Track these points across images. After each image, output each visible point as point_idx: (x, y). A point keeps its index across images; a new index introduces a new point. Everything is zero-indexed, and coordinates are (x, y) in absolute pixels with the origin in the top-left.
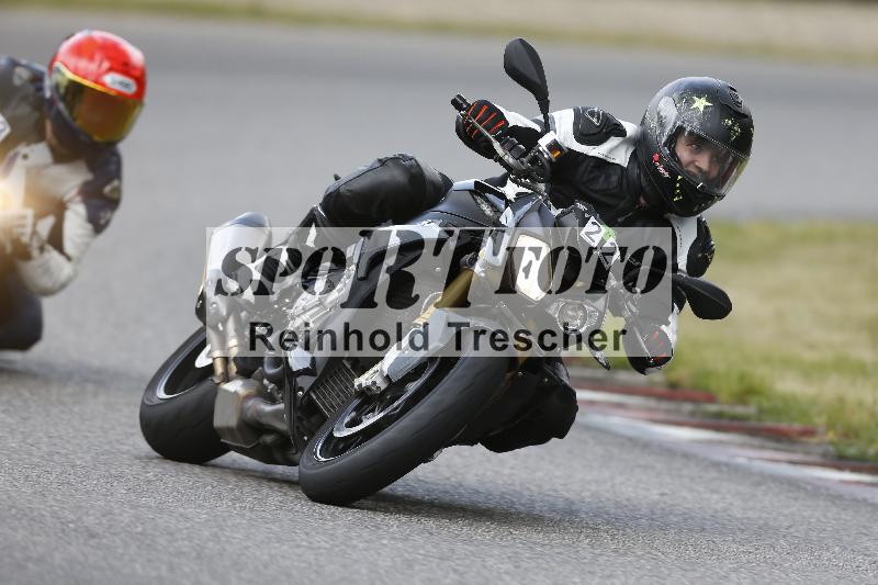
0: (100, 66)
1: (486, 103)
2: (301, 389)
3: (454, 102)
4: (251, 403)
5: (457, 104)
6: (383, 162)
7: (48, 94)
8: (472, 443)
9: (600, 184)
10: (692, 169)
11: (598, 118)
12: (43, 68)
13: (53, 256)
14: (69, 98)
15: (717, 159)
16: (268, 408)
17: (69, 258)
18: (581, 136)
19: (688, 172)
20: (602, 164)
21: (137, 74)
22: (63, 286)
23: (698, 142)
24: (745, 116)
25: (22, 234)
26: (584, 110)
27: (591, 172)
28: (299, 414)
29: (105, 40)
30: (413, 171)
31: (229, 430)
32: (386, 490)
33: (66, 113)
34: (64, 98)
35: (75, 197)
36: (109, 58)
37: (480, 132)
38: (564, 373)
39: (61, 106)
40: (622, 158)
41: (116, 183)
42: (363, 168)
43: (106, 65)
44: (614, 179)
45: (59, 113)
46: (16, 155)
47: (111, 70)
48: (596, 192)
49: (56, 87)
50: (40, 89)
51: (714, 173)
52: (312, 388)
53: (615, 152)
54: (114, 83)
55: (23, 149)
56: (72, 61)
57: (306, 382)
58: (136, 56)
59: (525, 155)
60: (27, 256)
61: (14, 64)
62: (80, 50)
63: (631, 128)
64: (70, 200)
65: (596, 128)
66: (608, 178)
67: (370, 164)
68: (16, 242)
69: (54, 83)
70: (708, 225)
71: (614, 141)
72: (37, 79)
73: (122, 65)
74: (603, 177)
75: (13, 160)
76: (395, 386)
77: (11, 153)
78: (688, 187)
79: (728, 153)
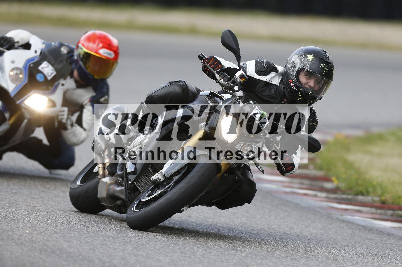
0: (98, 45)
1: (213, 57)
2: (130, 180)
3: (199, 57)
4: (111, 187)
5: (200, 57)
6: (171, 83)
7: (76, 58)
8: (211, 206)
9: (267, 93)
10: (306, 86)
11: (266, 64)
12: (74, 47)
13: (78, 128)
14: (84, 60)
15: (317, 82)
16: (118, 189)
17: (85, 130)
18: (258, 72)
19: (305, 87)
20: (267, 84)
21: (115, 49)
22: (82, 142)
23: (309, 74)
24: (330, 63)
25: (63, 119)
26: (260, 60)
27: (263, 87)
28: (129, 191)
29: (101, 34)
30: (184, 87)
31: (103, 198)
32: (162, 224)
33: (83, 66)
34: (82, 60)
35: (88, 103)
36: (102, 42)
37: (210, 70)
38: (250, 175)
39: (81, 63)
40: (276, 81)
41: (106, 97)
42: (163, 85)
43: (101, 45)
44: (273, 90)
45: (80, 66)
46: (59, 84)
47: (103, 47)
48: (265, 96)
49: (79, 55)
50: (73, 56)
51: (317, 88)
52: (135, 180)
53: (274, 79)
54: (104, 53)
55: (62, 81)
56: (87, 44)
57: (132, 177)
58: (115, 41)
59: (229, 80)
60: (66, 129)
61: (62, 45)
62: (89, 39)
63: (281, 69)
64: (86, 104)
65: (266, 68)
66: (270, 90)
67: (166, 84)
68: (60, 122)
69: (78, 53)
70: (315, 111)
71: (273, 74)
72: (71, 51)
73: (108, 45)
74: (268, 90)
75: (57, 87)
76: (168, 179)
77: (56, 83)
78: (304, 94)
79: (322, 79)
